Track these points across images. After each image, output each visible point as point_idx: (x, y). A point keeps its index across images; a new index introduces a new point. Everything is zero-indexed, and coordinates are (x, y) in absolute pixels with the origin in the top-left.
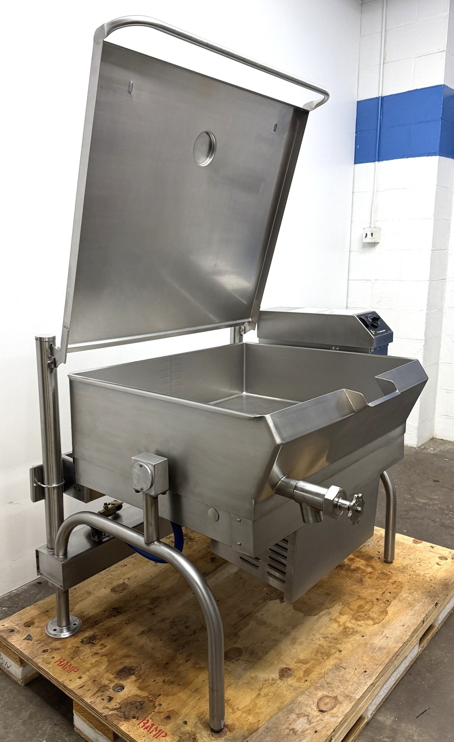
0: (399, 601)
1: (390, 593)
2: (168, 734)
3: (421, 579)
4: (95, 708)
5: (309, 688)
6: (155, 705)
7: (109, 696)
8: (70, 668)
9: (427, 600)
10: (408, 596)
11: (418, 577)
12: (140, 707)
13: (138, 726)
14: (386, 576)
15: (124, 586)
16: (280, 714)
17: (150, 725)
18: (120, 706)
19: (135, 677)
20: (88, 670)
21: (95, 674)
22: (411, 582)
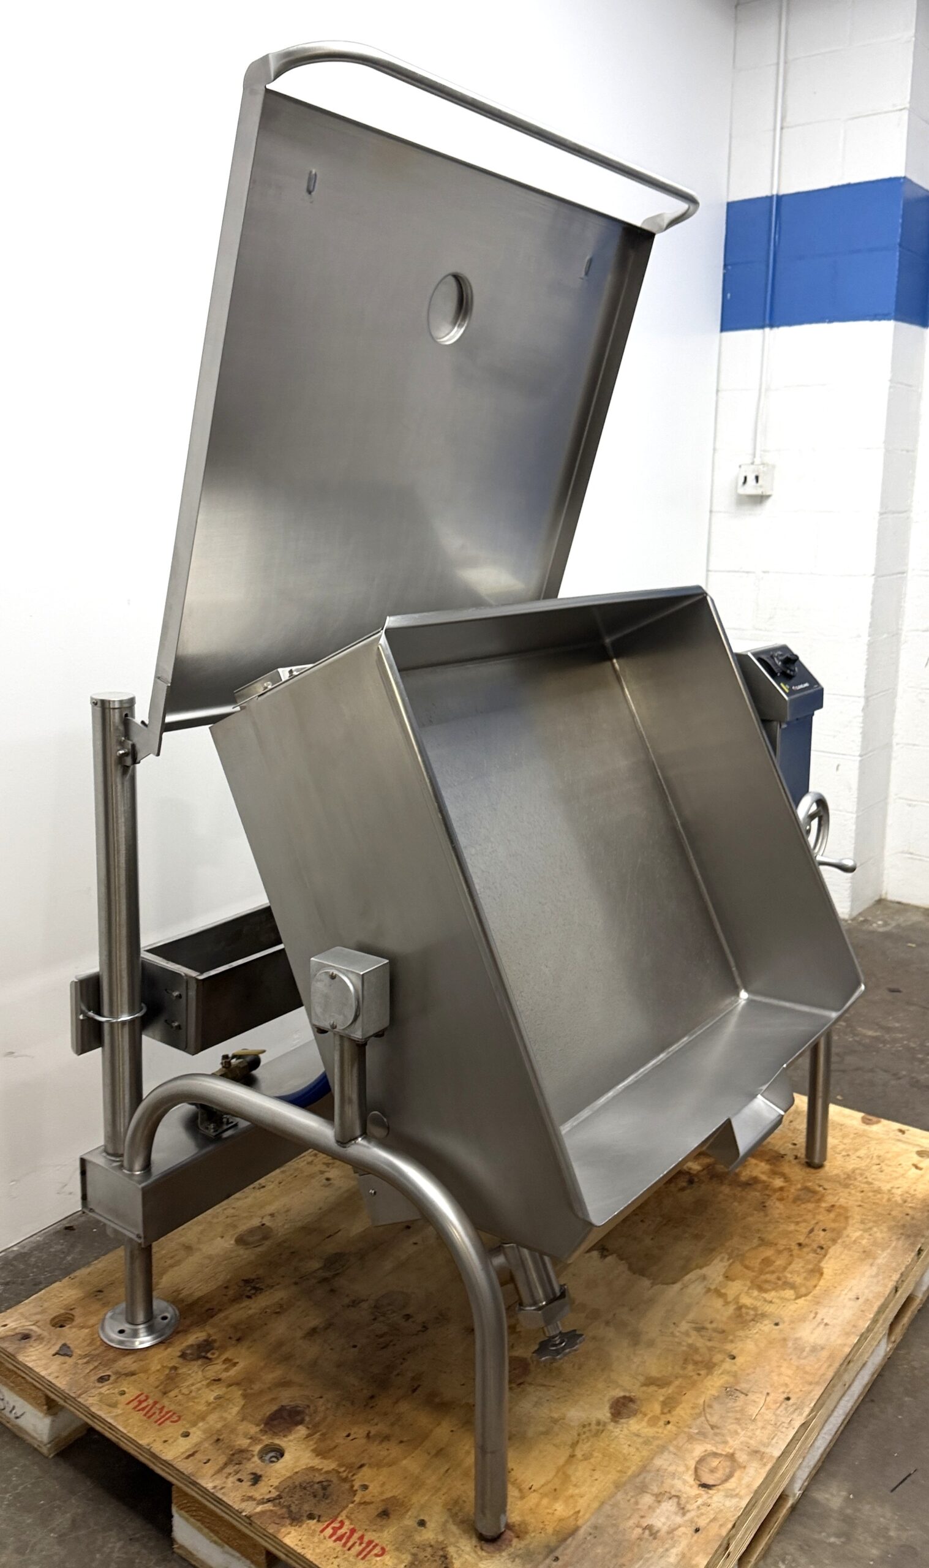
0: (845, 1248)
1: (824, 1230)
2: (387, 1549)
3: (884, 1200)
4: (225, 1499)
5: (675, 1439)
6: (355, 1488)
7: (254, 1471)
8: (162, 1414)
9: (901, 1242)
10: (861, 1235)
11: (879, 1196)
12: (321, 1493)
13: (322, 1535)
14: (811, 1194)
15: (263, 1233)
16: (620, 1496)
17: (346, 1533)
18: (277, 1493)
19: (304, 1428)
20: (203, 1417)
21: (219, 1426)
22: (866, 1205)
